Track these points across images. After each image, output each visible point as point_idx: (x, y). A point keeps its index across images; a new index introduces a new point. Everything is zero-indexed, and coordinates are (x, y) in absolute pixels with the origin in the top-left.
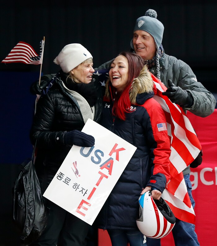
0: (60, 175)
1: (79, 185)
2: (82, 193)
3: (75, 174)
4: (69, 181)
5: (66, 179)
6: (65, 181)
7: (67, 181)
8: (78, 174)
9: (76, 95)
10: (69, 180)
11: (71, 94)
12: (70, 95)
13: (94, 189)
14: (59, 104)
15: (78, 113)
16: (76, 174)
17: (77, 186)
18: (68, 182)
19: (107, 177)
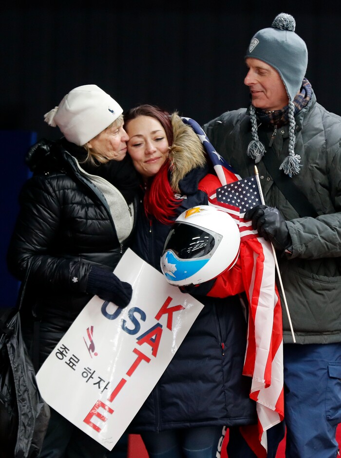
0: (62, 350)
1: (94, 371)
2: (99, 388)
3: (89, 350)
4: (77, 362)
5: (71, 358)
6: (68, 362)
7: (72, 363)
8: (93, 351)
9: (101, 184)
10: (77, 360)
11: (92, 181)
12: (91, 183)
13: (123, 382)
14: (70, 201)
15: (107, 219)
16: (91, 351)
17: (90, 373)
18: (74, 364)
19: (148, 360)
